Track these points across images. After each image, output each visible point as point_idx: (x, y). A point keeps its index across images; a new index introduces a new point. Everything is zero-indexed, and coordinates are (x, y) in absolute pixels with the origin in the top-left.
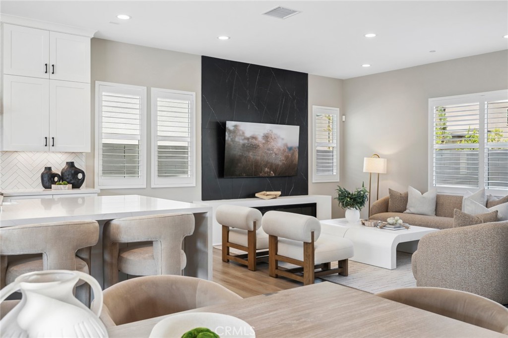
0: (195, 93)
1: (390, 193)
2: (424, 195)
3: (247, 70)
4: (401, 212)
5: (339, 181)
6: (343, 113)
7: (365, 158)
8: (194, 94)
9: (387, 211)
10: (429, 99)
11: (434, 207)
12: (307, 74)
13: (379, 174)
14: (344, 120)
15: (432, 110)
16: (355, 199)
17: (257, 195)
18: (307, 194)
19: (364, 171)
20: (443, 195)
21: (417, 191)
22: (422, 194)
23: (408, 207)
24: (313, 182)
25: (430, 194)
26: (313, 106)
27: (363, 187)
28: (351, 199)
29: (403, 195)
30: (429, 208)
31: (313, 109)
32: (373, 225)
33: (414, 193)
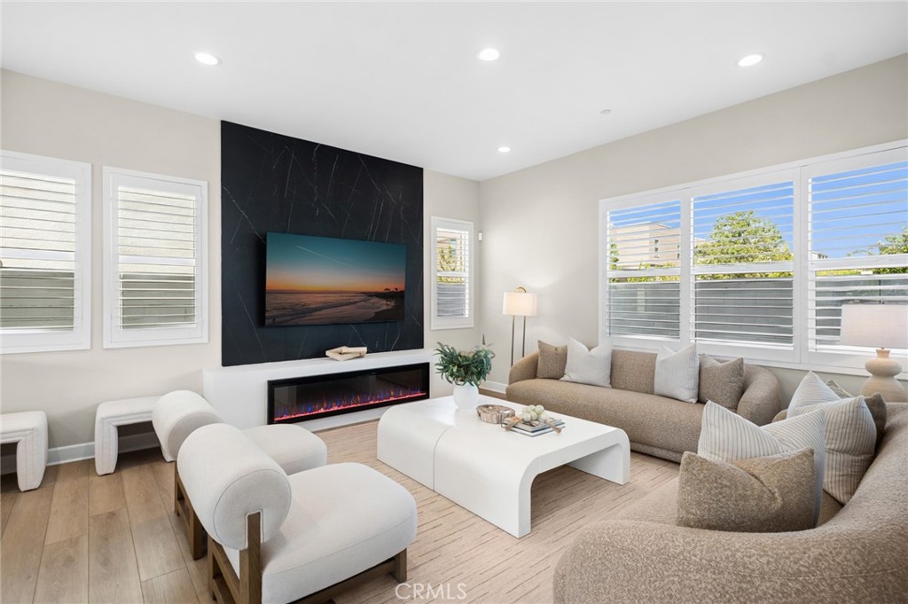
0: (206, 183)
1: (540, 347)
2: (592, 350)
3: (315, 154)
4: (557, 378)
5: (472, 326)
6: (479, 229)
7: (505, 294)
8: (204, 184)
9: (535, 377)
10: (601, 201)
11: (608, 372)
12: (422, 169)
13: (525, 317)
14: (480, 239)
15: (605, 217)
16: (467, 368)
17: (328, 353)
18: (422, 347)
19: (504, 313)
20: (622, 351)
21: (581, 345)
22: (590, 349)
23: (566, 371)
24: (433, 328)
25: (603, 350)
26: (432, 217)
27: (484, 343)
28: (459, 366)
29: (560, 351)
30: (600, 374)
31: (432, 221)
32: (495, 421)
33: (577, 350)
